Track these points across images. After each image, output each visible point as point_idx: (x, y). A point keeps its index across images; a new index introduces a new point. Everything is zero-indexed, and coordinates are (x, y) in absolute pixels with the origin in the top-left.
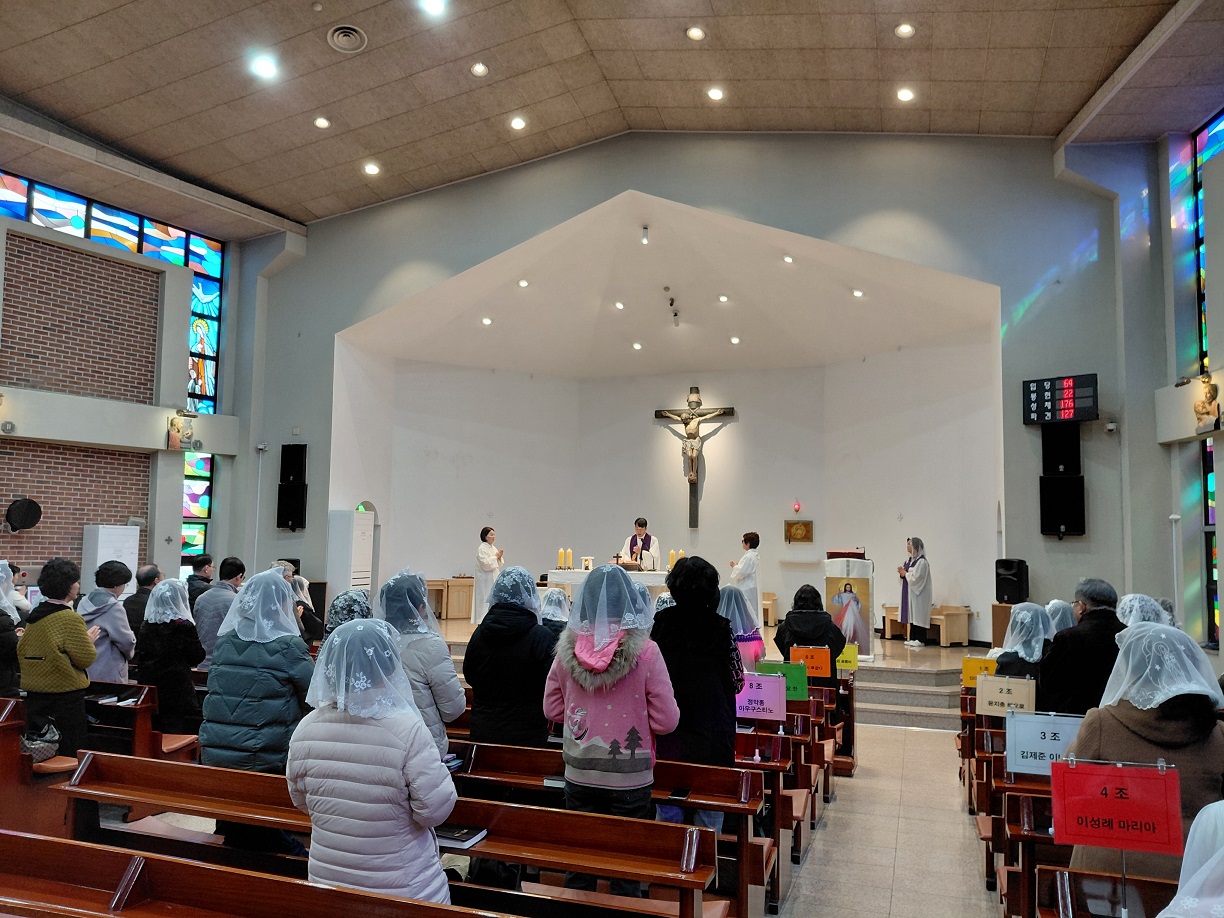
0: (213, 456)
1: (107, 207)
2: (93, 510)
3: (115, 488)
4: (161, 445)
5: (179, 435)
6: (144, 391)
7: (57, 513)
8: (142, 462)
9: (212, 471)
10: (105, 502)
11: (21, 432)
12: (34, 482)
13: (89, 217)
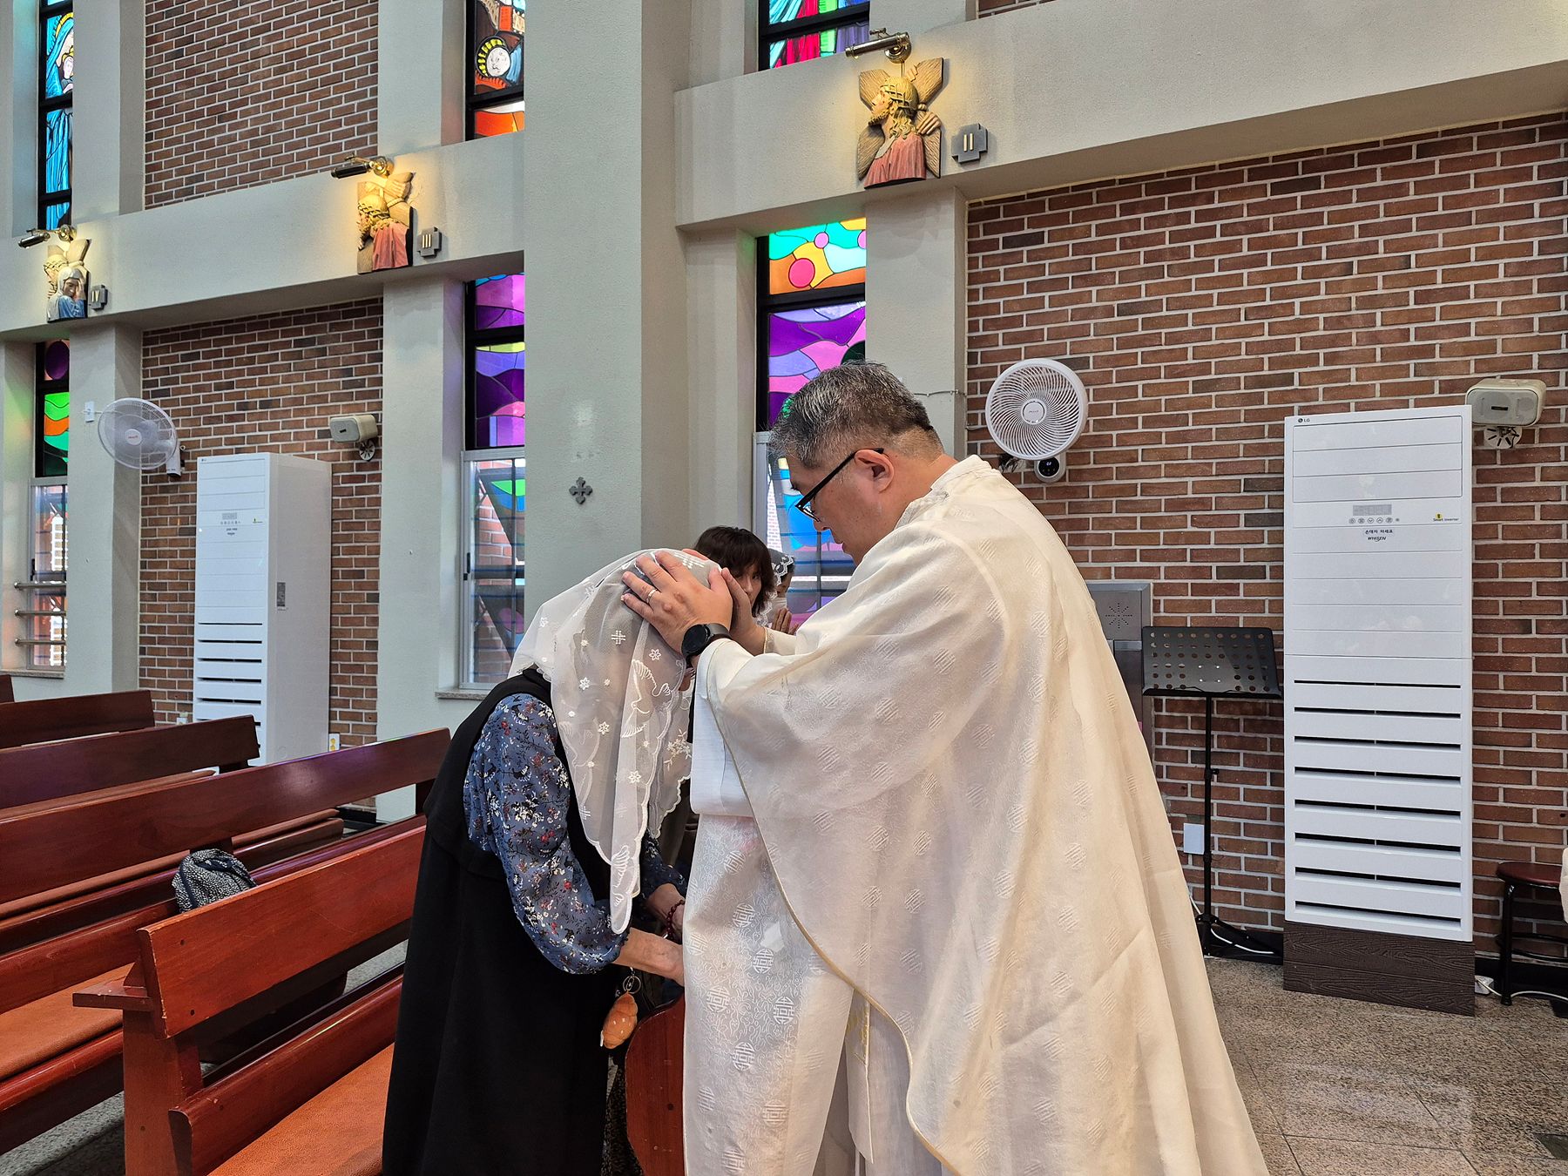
3: (1414, 279)
12: (1109, 312)
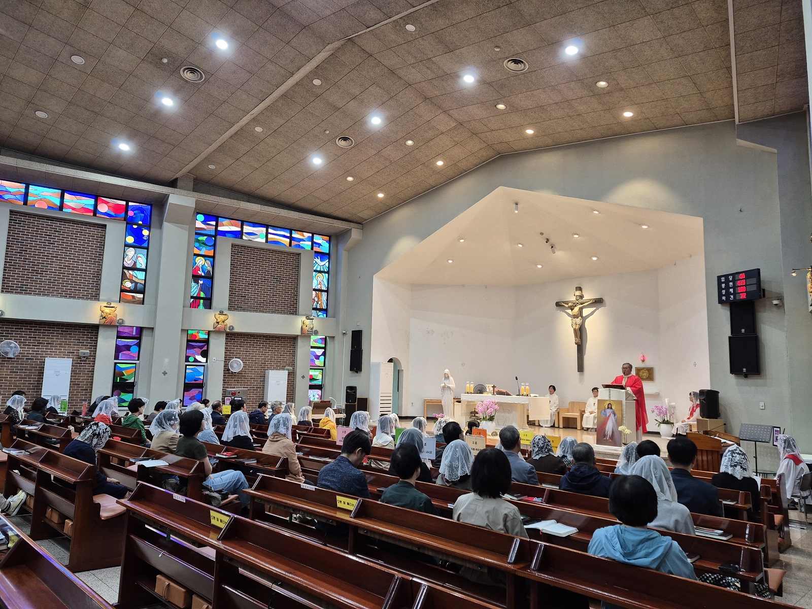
0: (326, 337)
1: (275, 227)
2: (270, 364)
3: (279, 353)
4: (299, 333)
5: (307, 328)
6: (292, 309)
7: (254, 365)
8: (292, 341)
9: (325, 344)
10: (275, 359)
11: (236, 330)
13: (267, 233)
